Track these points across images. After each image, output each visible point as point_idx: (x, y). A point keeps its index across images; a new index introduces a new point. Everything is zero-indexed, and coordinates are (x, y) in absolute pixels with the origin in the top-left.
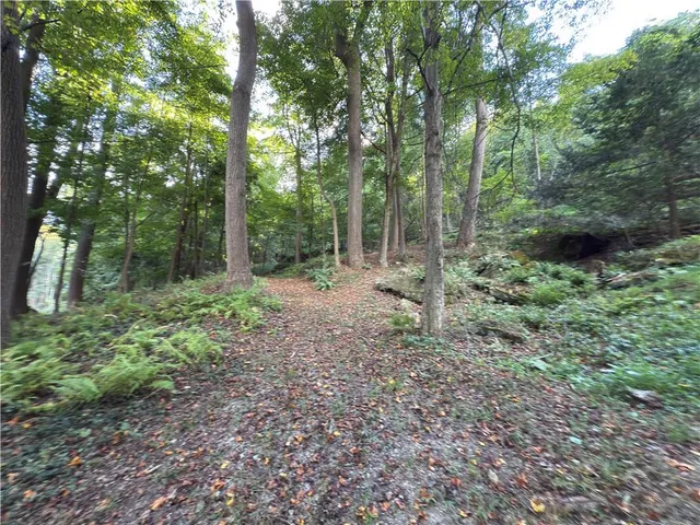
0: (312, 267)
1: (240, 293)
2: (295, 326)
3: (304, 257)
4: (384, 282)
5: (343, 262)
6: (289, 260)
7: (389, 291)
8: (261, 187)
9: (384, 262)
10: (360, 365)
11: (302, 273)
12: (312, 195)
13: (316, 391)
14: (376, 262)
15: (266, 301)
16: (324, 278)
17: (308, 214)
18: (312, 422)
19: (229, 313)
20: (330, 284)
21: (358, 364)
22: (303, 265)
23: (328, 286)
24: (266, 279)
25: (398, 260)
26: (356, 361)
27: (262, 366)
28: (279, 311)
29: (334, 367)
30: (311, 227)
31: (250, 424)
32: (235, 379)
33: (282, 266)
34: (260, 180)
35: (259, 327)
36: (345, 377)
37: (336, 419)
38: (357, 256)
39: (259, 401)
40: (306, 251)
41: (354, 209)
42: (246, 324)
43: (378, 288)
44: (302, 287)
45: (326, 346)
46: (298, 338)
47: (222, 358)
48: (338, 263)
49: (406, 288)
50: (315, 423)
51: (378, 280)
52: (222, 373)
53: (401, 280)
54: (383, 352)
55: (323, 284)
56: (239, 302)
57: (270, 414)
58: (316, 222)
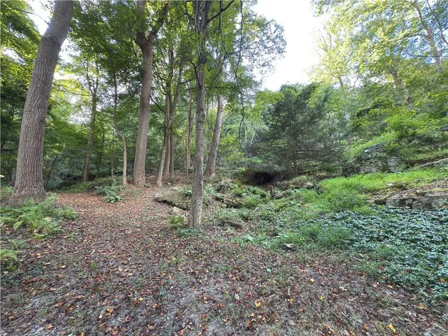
0: (100, 185)
1: (29, 205)
2: (91, 230)
3: (91, 178)
4: (161, 196)
5: (129, 182)
6: (75, 179)
7: (165, 202)
8: (53, 117)
9: (160, 183)
10: (150, 252)
11: (91, 189)
12: (104, 131)
13: (119, 275)
14: (154, 183)
15: (60, 211)
16: (113, 193)
17: (98, 144)
18: (119, 297)
19: (19, 223)
20: (119, 197)
21: (148, 252)
22: (90, 183)
23: (116, 199)
24: (55, 194)
25: (169, 182)
26: (146, 250)
27: (63, 264)
28: (73, 219)
29: (130, 256)
30: (100, 155)
31: (59, 312)
32: (34, 279)
33: (69, 184)
34: (53, 111)
35: (54, 233)
36: (140, 261)
37: (138, 291)
38: (141, 178)
39: (65, 292)
40: (94, 172)
41: (141, 146)
42: (40, 232)
43: (157, 200)
44: (92, 200)
45: (120, 243)
46: (95, 239)
47: (16, 264)
48: (125, 183)
49: (176, 200)
50: (122, 296)
51: (157, 195)
52: (19, 277)
53: (173, 195)
54: (165, 242)
55: (112, 198)
56: (32, 213)
57: (78, 300)
58: (106, 151)
